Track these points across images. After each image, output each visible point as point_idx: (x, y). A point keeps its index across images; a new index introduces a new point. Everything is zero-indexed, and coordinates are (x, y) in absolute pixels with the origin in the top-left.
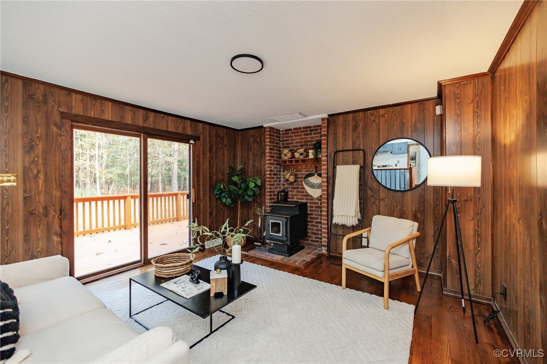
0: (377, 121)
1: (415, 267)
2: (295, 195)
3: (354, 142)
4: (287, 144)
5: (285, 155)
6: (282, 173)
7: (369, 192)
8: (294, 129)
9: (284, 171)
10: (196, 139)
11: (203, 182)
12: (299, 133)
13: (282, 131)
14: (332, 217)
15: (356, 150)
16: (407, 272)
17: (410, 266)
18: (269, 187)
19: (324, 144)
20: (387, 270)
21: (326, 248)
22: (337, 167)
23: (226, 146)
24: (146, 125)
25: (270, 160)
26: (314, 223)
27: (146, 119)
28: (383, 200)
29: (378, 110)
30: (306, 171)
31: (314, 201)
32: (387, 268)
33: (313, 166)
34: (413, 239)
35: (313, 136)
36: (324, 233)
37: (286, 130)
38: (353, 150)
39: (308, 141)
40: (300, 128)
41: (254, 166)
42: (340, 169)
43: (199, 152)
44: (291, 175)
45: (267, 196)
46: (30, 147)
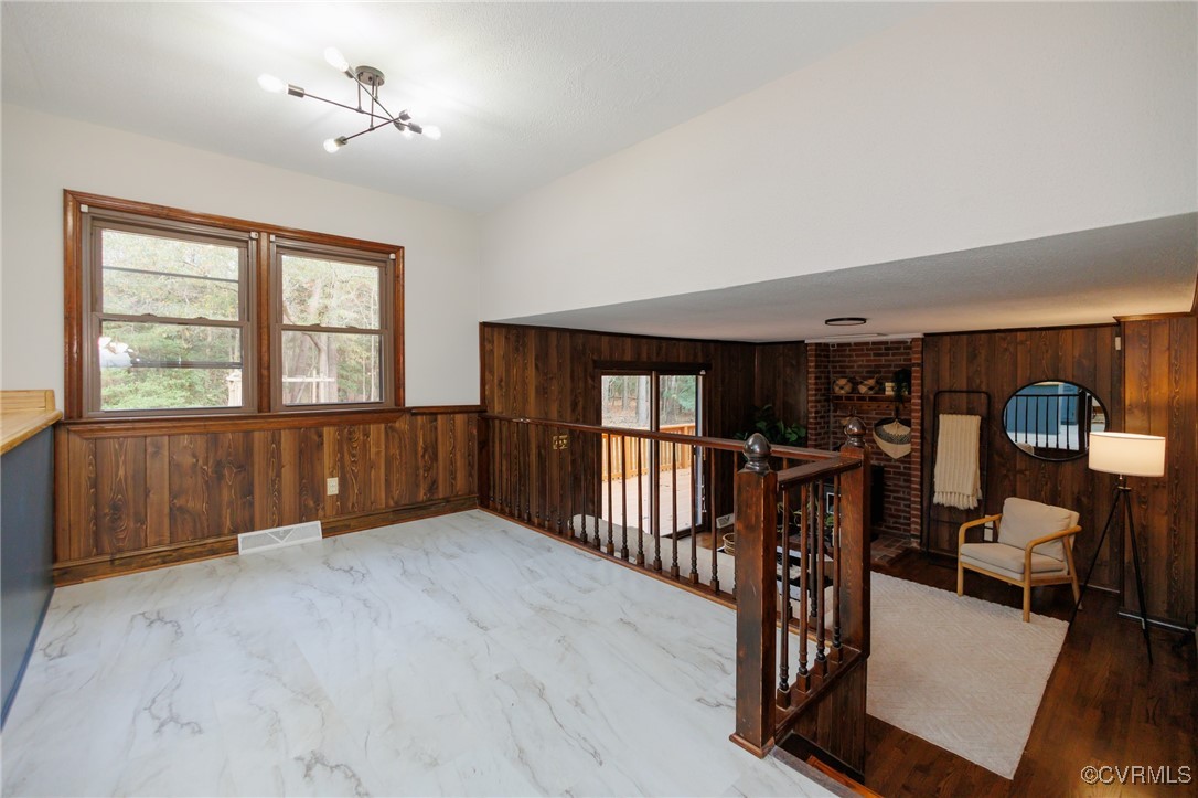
0: (1012, 350)
1: (1073, 574)
3: (969, 379)
4: (841, 367)
5: (842, 388)
6: (832, 414)
7: (996, 458)
8: (855, 344)
9: (835, 411)
10: (707, 367)
12: (865, 352)
13: (833, 347)
14: (932, 493)
15: (973, 392)
16: (1058, 579)
17: (1065, 573)
19: (916, 378)
20: (1027, 573)
21: (919, 540)
22: (941, 416)
25: (816, 395)
26: (892, 499)
28: (1021, 472)
29: (1014, 334)
30: (877, 414)
31: (893, 463)
32: (1027, 569)
33: (892, 407)
34: (1070, 535)
35: (891, 357)
36: (915, 516)
37: (839, 345)
38: (968, 392)
39: (883, 366)
40: (868, 344)
42: (946, 421)
43: (711, 386)
46: (574, 405)
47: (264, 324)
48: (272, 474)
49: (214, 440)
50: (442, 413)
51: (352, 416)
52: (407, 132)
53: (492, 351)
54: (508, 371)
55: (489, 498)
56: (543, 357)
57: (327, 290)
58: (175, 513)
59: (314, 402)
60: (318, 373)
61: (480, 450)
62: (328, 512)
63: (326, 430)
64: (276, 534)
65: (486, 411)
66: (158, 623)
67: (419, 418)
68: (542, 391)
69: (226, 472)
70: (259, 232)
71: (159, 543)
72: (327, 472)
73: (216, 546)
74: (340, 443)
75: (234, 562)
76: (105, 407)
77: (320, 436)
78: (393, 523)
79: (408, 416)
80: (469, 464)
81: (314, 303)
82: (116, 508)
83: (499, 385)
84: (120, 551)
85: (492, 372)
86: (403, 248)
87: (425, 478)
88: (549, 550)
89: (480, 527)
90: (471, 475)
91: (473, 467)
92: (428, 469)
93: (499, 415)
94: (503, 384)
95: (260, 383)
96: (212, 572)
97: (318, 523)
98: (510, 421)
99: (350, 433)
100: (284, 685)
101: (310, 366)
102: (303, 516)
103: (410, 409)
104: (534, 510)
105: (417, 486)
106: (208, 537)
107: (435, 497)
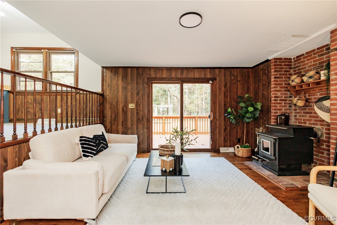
2: (308, 120)
4: (298, 70)
8: (307, 53)
10: (213, 79)
11: (219, 108)
12: (313, 56)
13: (294, 59)
18: (274, 111)
23: (239, 81)
24: (182, 77)
25: (277, 87)
27: (182, 73)
30: (320, 95)
37: (297, 57)
40: (314, 50)
41: (263, 94)
43: (216, 88)
44: (299, 99)
45: (273, 119)
46: (138, 93)
53: (106, 75)
56: (125, 77)
58: (28, 112)
62: (58, 117)
63: (58, 96)
64: (45, 120)
65: (103, 94)
68: (125, 89)
70: (44, 50)
72: (58, 107)
82: (18, 110)
84: (19, 118)
85: (106, 82)
99: (63, 98)
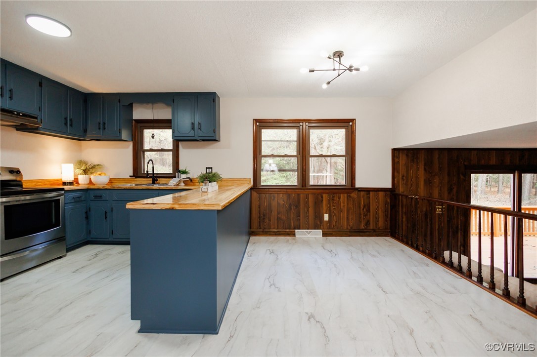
46: (450, 190)
47: (304, 155)
48: (306, 210)
49: (289, 196)
50: (372, 191)
51: (334, 190)
52: (354, 72)
53: (399, 162)
54: (407, 171)
55: (396, 233)
56: (428, 166)
57: (330, 138)
58: (278, 219)
59: (325, 184)
60: (326, 172)
61: (391, 210)
62: (325, 227)
63: (324, 195)
64: (307, 232)
65: (395, 191)
66: (272, 254)
67: (362, 193)
68: (429, 182)
69: (292, 207)
70: (303, 123)
71: (274, 228)
72: (324, 211)
73: (289, 232)
74: (329, 200)
75: (294, 239)
76: (262, 184)
77: (322, 197)
78: (349, 236)
79: (357, 192)
80: (386, 215)
81: (325, 144)
82: (264, 215)
83: (403, 179)
84: (265, 229)
85: (398, 172)
86: (355, 119)
87: (364, 219)
88: (427, 265)
89: (390, 245)
90: (386, 220)
91: (387, 217)
92: (365, 215)
93: (402, 194)
94: (404, 178)
95: (303, 177)
96: (288, 241)
97: (321, 231)
98: (407, 197)
99: (333, 197)
100: (305, 286)
101: (324, 169)
102: (316, 227)
103: (358, 189)
104: (420, 243)
105: (360, 222)
106: (287, 229)
107: (369, 228)
